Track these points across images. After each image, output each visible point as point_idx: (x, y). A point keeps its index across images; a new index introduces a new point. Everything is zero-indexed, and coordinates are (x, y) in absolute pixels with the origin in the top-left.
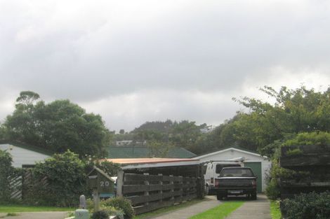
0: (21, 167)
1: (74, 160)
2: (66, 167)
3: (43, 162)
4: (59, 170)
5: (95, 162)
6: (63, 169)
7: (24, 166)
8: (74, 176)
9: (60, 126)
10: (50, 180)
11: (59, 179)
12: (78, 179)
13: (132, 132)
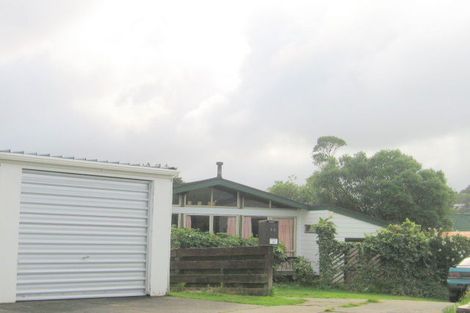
0: (343, 240)
1: (416, 232)
2: (406, 242)
3: (375, 235)
4: (396, 246)
5: (443, 236)
6: (402, 245)
7: (347, 240)
8: (417, 255)
9: (387, 186)
10: (383, 260)
11: (396, 259)
12: (421, 259)
13: (463, 192)
